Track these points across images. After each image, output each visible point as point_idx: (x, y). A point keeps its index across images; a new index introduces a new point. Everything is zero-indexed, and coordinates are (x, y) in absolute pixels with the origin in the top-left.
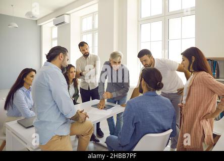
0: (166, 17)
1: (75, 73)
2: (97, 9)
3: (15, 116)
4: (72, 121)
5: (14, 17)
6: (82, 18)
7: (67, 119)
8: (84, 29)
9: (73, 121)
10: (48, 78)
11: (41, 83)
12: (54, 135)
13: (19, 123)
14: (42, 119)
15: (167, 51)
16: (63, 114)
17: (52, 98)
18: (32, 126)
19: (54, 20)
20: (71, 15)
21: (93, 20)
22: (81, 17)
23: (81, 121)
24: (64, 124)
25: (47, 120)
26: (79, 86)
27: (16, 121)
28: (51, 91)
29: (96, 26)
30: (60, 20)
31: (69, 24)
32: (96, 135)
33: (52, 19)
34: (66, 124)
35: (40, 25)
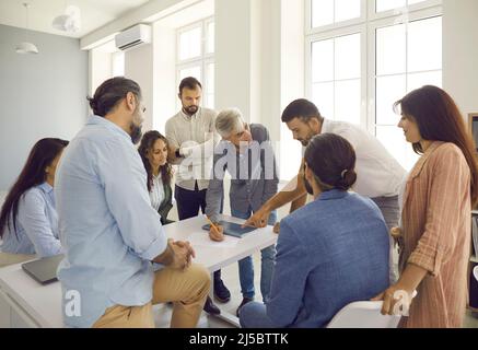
0: (370, 24)
1: (165, 154)
2: (211, 12)
3: (19, 252)
4: (156, 267)
5: (30, 31)
6: (178, 31)
7: (144, 262)
8: (183, 57)
9: (161, 266)
10: (95, 153)
11: (78, 169)
12: (111, 305)
13: (26, 269)
14: (78, 262)
15: (372, 102)
16: (132, 250)
17: (107, 205)
18: (55, 280)
19: (117, 39)
20: (155, 25)
21: (204, 34)
22: (177, 29)
23: (178, 266)
24: (135, 274)
25: (92, 263)
26: (174, 182)
27: (19, 267)
28: (102, 187)
29: (211, 48)
30: (129, 37)
31: (150, 45)
32: (212, 298)
33: (113, 36)
34: (141, 275)
35: (86, 48)
